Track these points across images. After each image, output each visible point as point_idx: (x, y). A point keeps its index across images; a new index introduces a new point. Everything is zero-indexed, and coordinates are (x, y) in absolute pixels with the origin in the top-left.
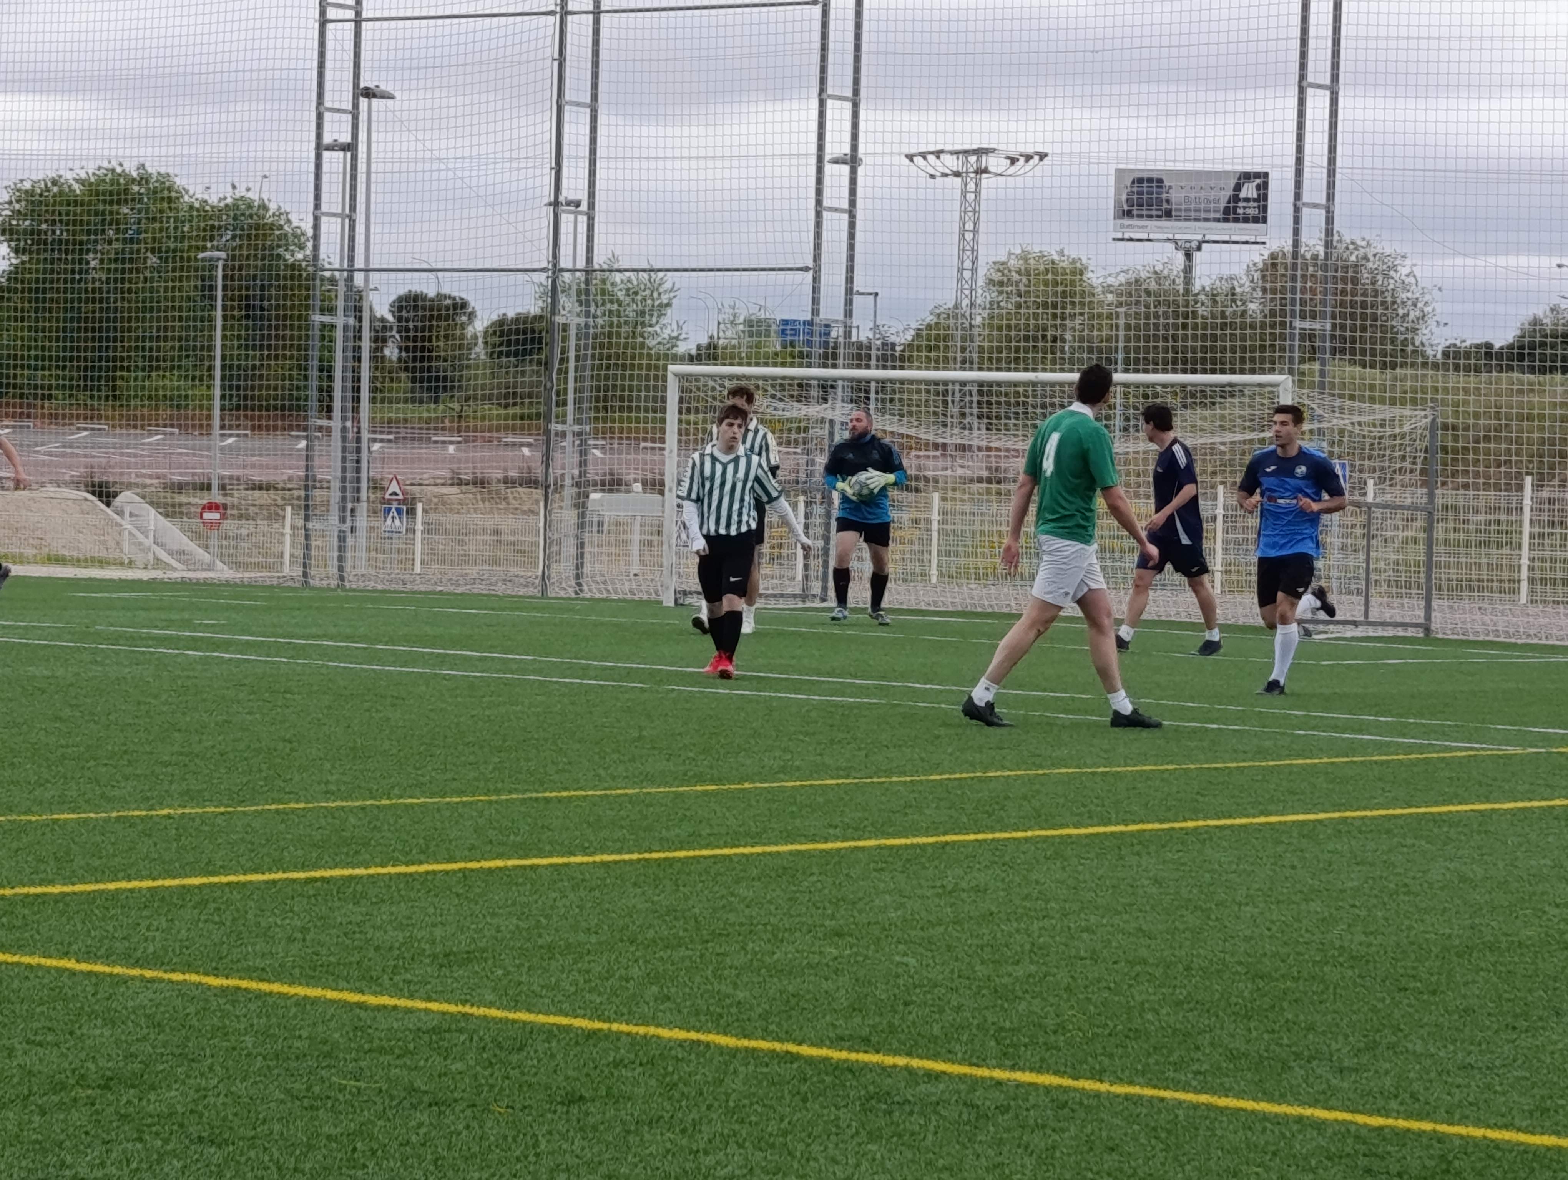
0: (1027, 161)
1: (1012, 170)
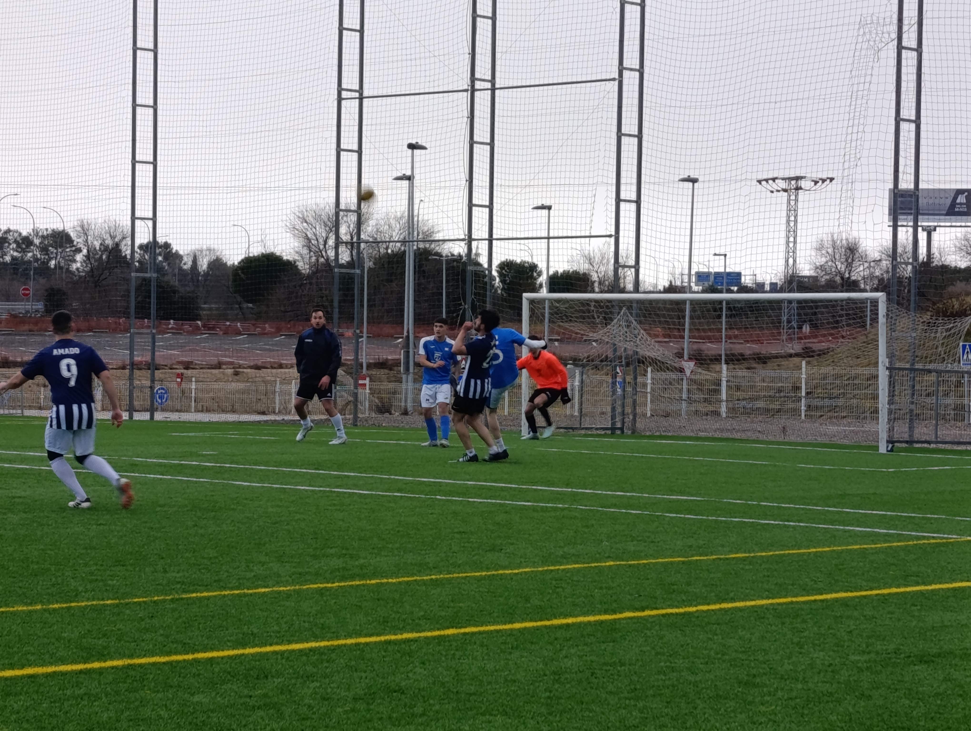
1: (816, 187)
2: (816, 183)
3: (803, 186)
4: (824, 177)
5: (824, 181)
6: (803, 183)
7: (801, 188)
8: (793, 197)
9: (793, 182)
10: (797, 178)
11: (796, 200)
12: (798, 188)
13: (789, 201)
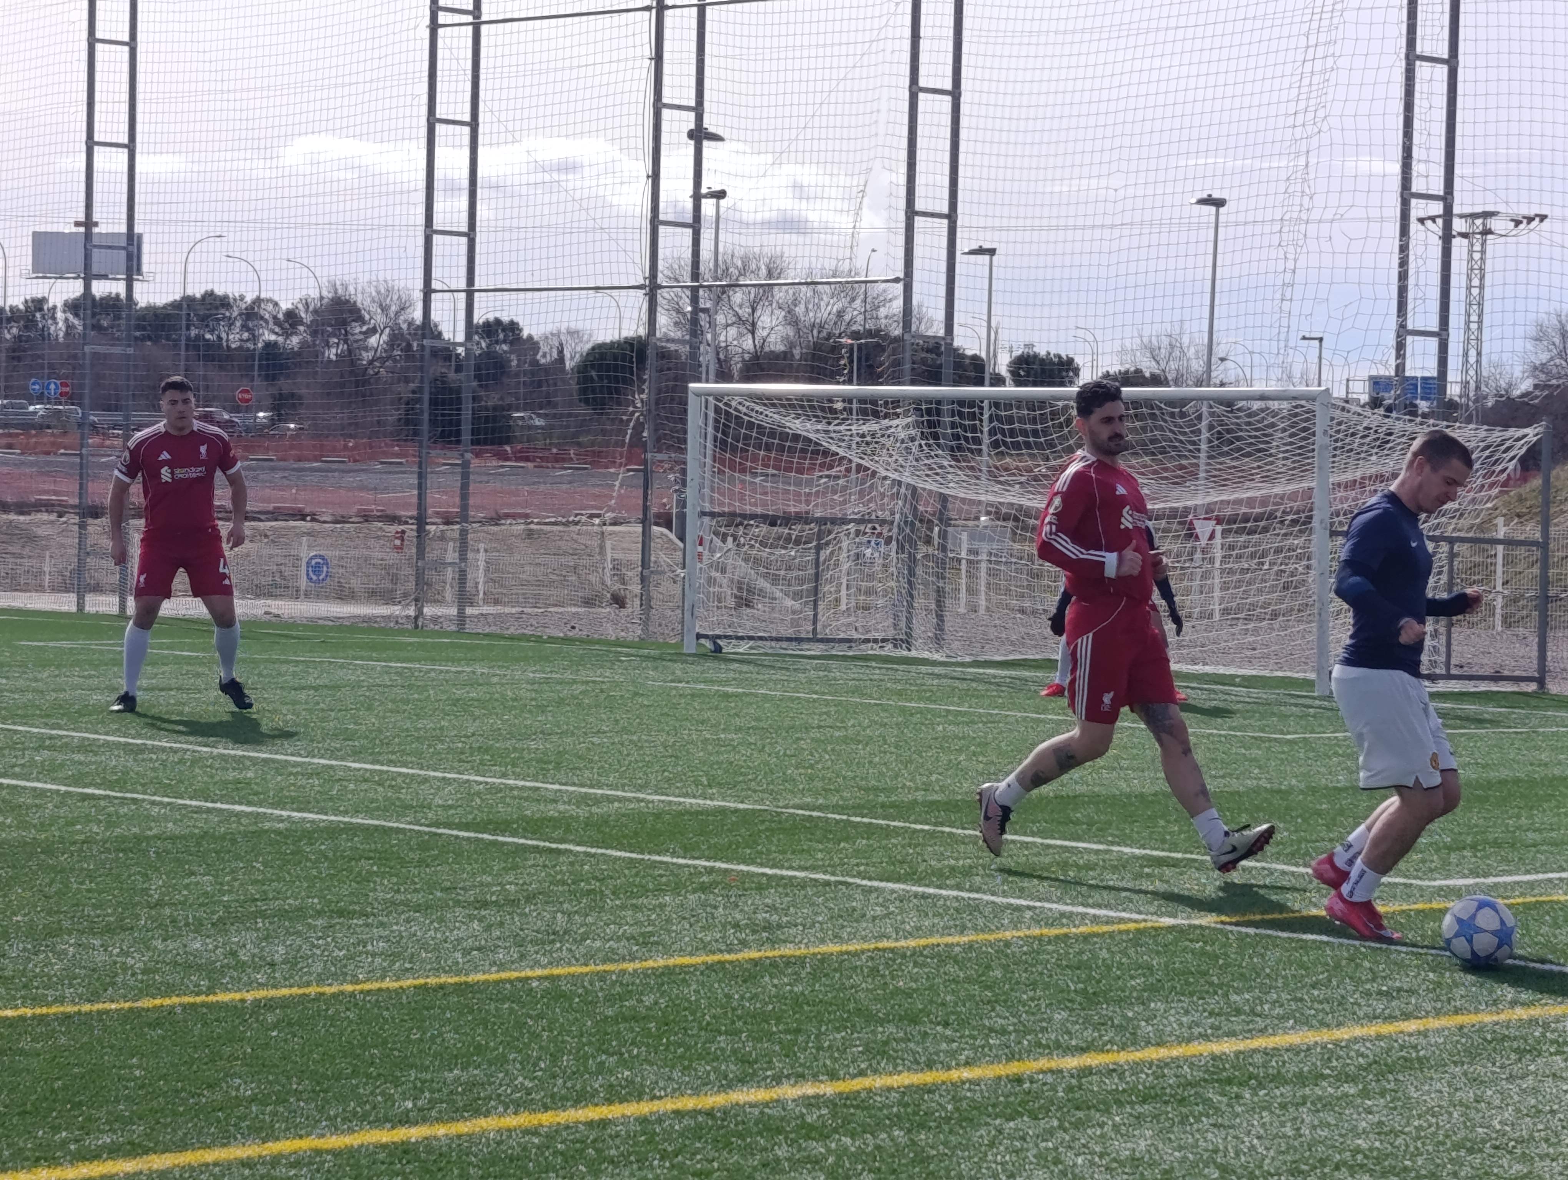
0: (1529, 223)
1: (1518, 231)
2: (1518, 223)
3: (1495, 229)
4: (1532, 213)
5: (1530, 220)
6: (1494, 224)
7: (1490, 232)
8: (1477, 247)
9: (1479, 222)
10: (1487, 215)
11: (1483, 252)
12: (1487, 232)
13: (1471, 252)
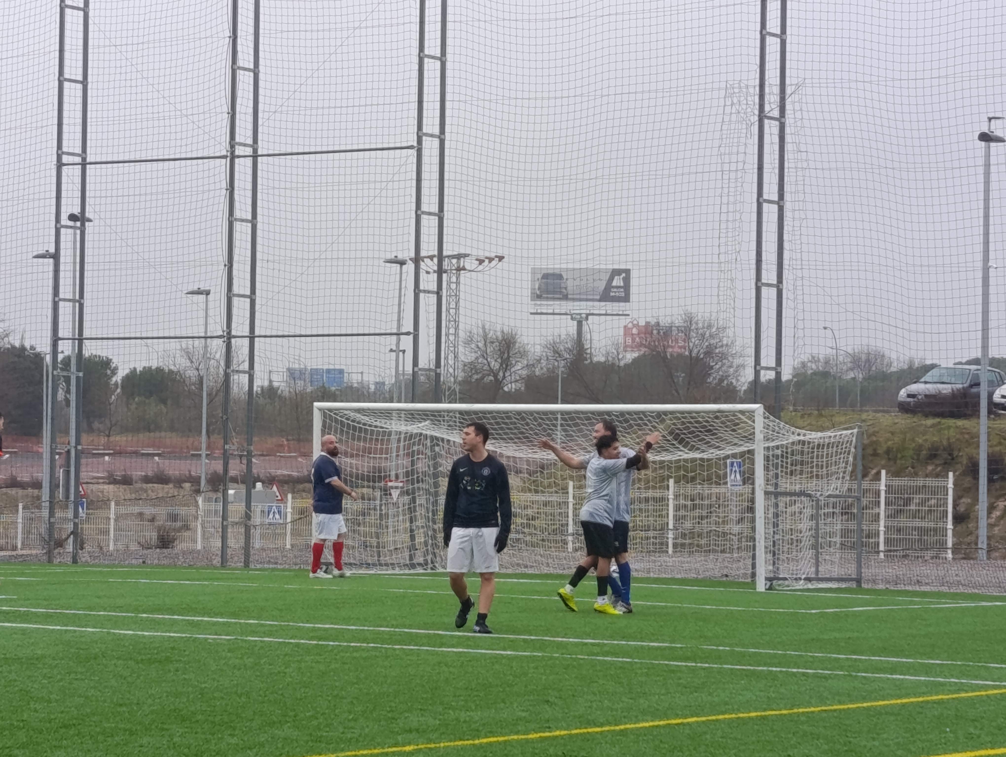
0: (490, 262)
1: (481, 268)
2: (481, 262)
3: (468, 267)
5: (491, 260)
7: (464, 269)
8: (454, 279)
9: (454, 261)
10: (462, 256)
11: (458, 283)
13: (449, 283)
